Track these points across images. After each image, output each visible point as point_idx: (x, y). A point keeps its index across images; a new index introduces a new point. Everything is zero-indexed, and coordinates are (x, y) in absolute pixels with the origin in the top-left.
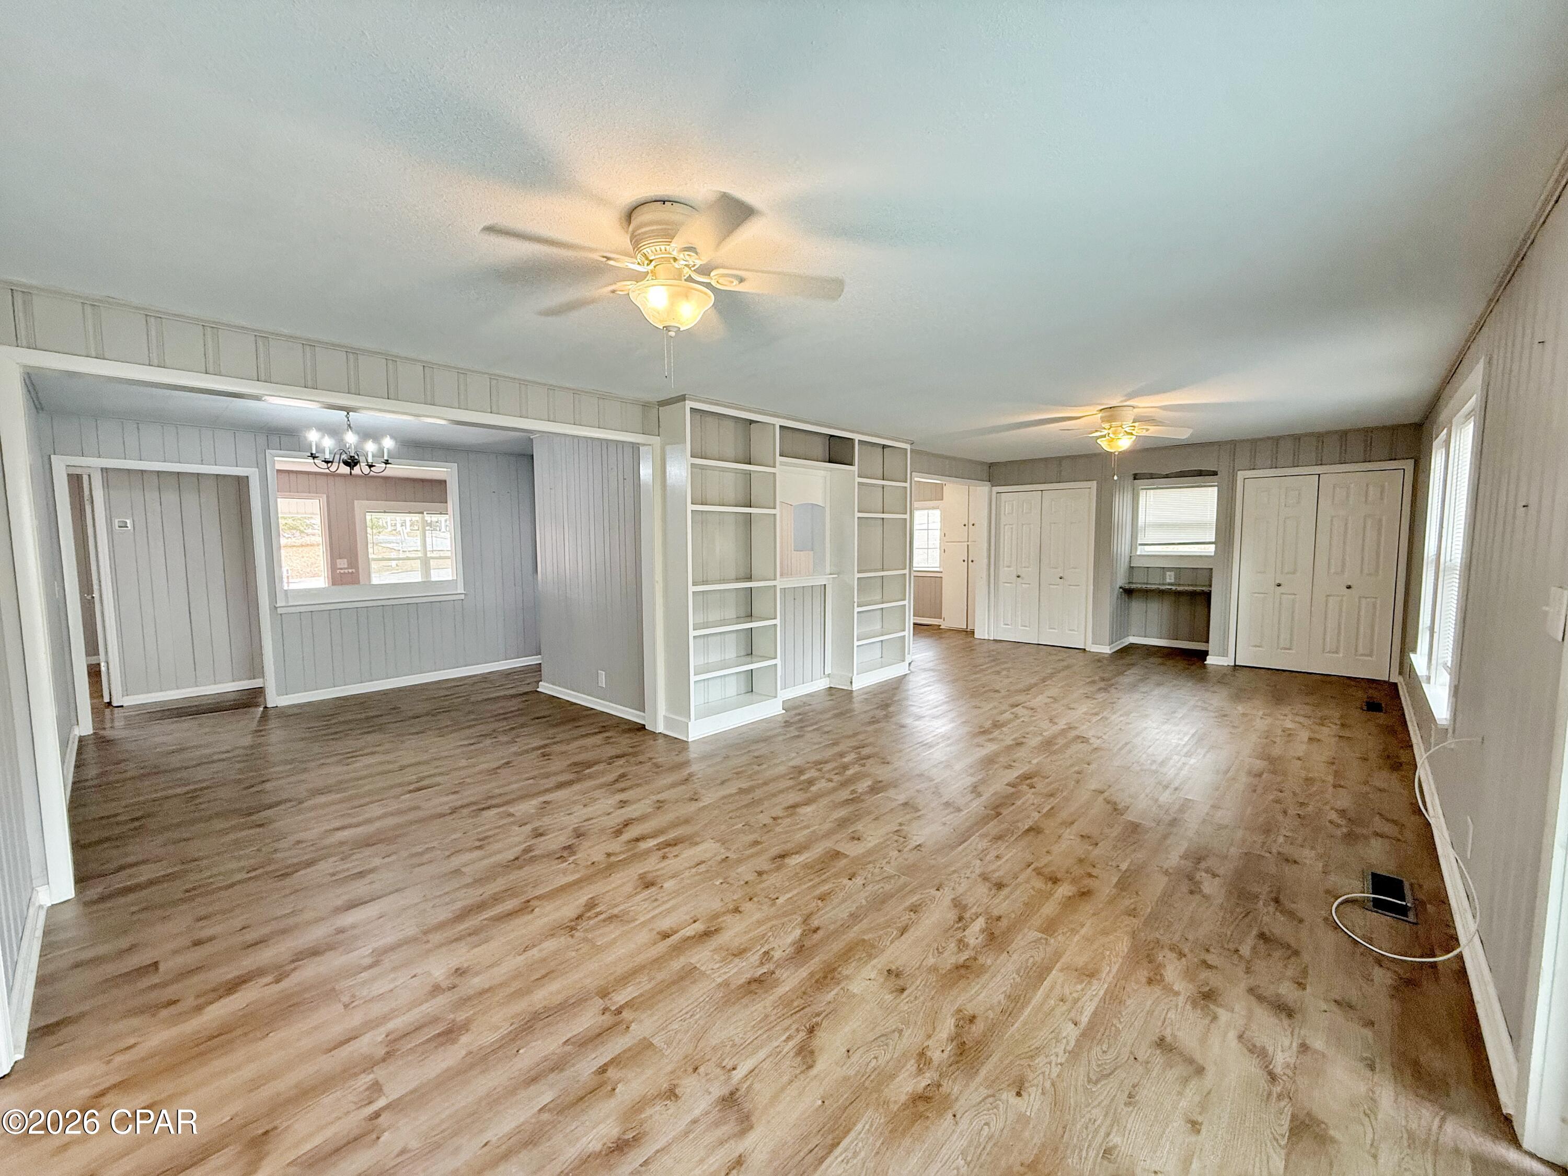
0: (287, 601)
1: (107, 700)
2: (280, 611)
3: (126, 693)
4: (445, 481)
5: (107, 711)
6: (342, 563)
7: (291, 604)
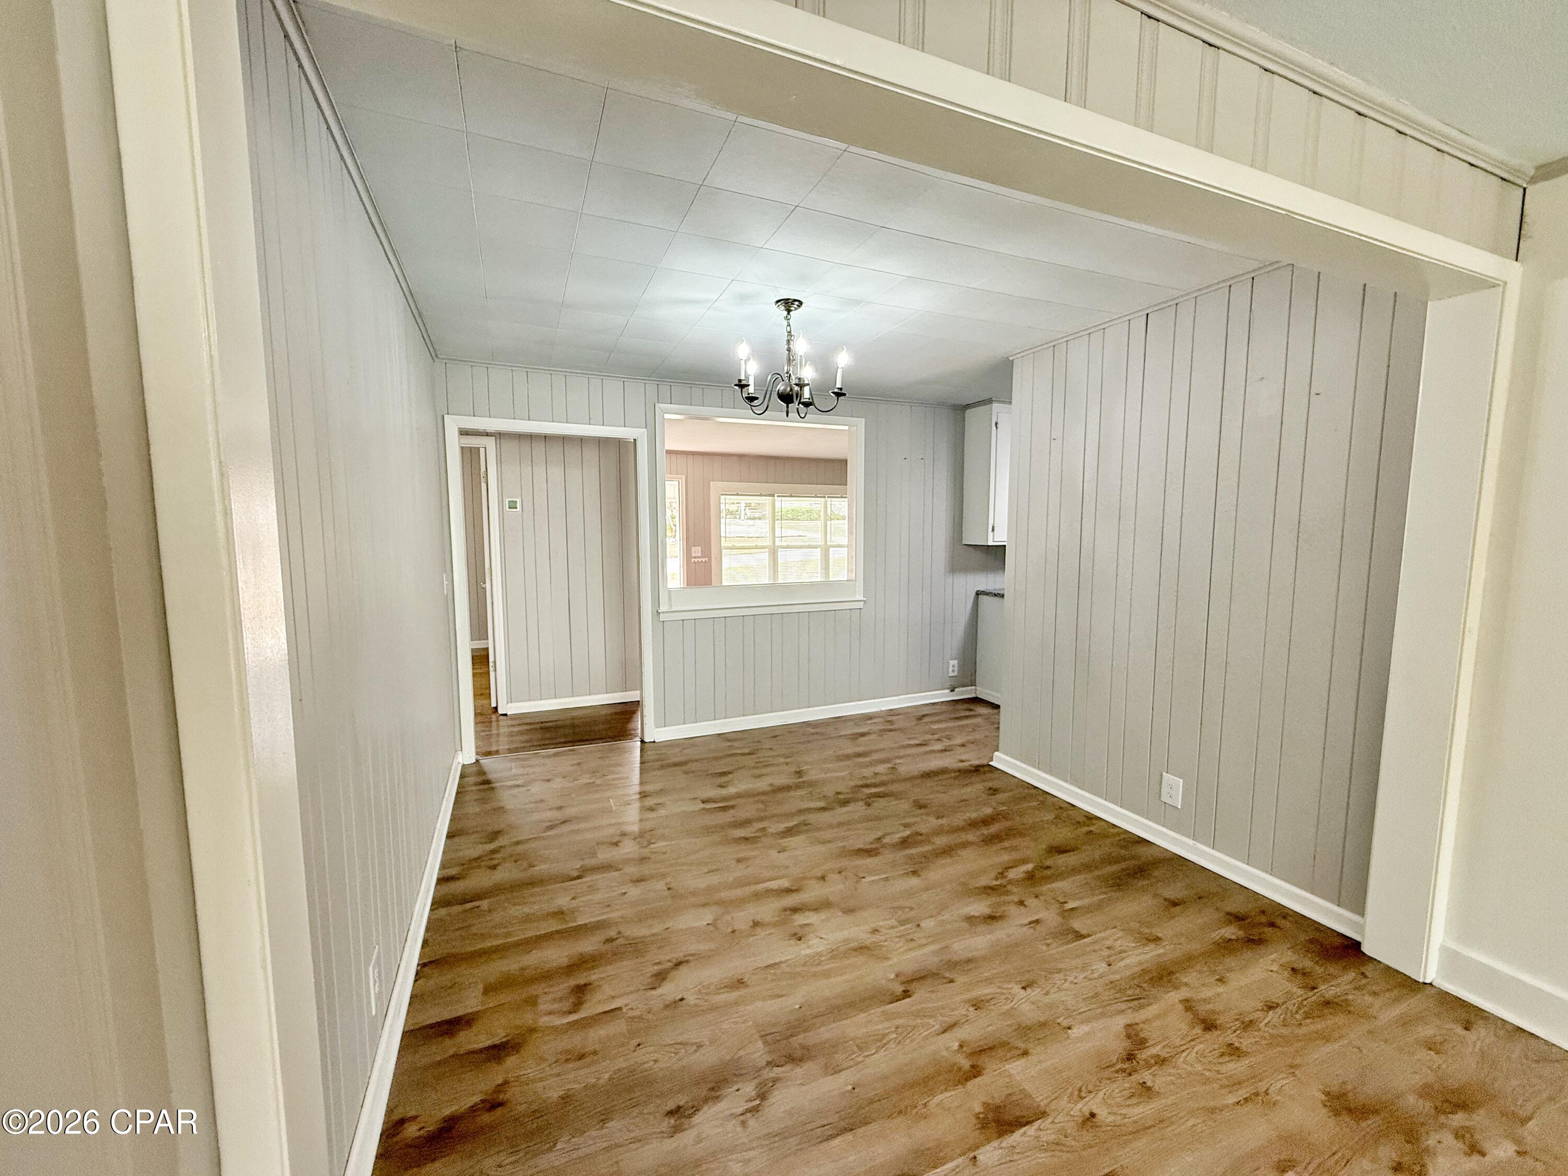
0: (671, 605)
1: (494, 705)
2: (663, 617)
3: (510, 700)
4: (844, 462)
5: (494, 717)
6: (697, 551)
7: (674, 609)
